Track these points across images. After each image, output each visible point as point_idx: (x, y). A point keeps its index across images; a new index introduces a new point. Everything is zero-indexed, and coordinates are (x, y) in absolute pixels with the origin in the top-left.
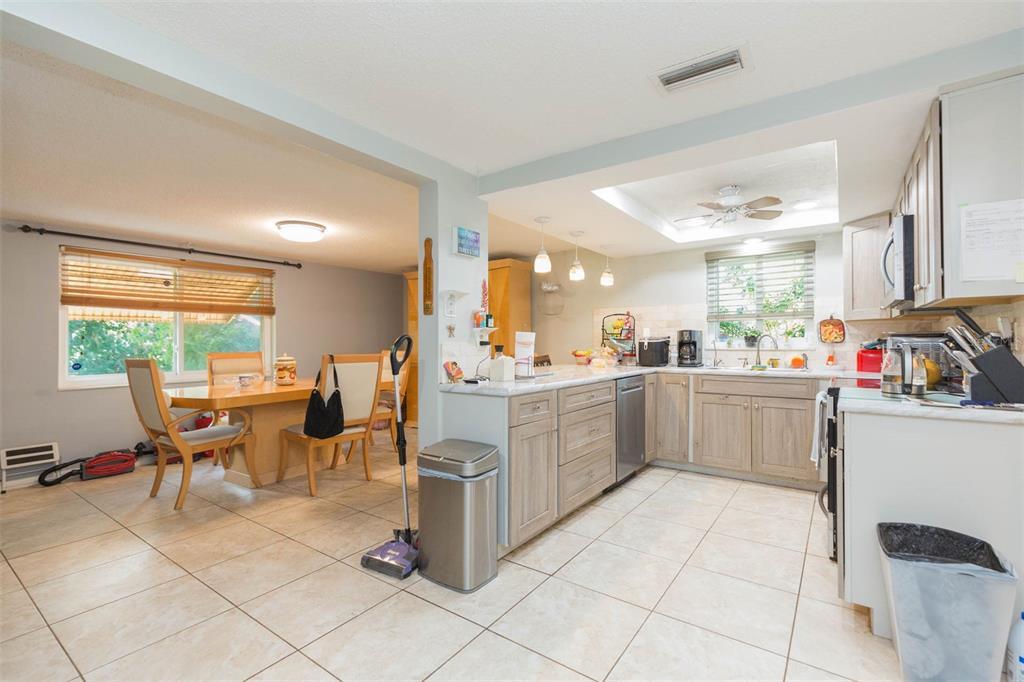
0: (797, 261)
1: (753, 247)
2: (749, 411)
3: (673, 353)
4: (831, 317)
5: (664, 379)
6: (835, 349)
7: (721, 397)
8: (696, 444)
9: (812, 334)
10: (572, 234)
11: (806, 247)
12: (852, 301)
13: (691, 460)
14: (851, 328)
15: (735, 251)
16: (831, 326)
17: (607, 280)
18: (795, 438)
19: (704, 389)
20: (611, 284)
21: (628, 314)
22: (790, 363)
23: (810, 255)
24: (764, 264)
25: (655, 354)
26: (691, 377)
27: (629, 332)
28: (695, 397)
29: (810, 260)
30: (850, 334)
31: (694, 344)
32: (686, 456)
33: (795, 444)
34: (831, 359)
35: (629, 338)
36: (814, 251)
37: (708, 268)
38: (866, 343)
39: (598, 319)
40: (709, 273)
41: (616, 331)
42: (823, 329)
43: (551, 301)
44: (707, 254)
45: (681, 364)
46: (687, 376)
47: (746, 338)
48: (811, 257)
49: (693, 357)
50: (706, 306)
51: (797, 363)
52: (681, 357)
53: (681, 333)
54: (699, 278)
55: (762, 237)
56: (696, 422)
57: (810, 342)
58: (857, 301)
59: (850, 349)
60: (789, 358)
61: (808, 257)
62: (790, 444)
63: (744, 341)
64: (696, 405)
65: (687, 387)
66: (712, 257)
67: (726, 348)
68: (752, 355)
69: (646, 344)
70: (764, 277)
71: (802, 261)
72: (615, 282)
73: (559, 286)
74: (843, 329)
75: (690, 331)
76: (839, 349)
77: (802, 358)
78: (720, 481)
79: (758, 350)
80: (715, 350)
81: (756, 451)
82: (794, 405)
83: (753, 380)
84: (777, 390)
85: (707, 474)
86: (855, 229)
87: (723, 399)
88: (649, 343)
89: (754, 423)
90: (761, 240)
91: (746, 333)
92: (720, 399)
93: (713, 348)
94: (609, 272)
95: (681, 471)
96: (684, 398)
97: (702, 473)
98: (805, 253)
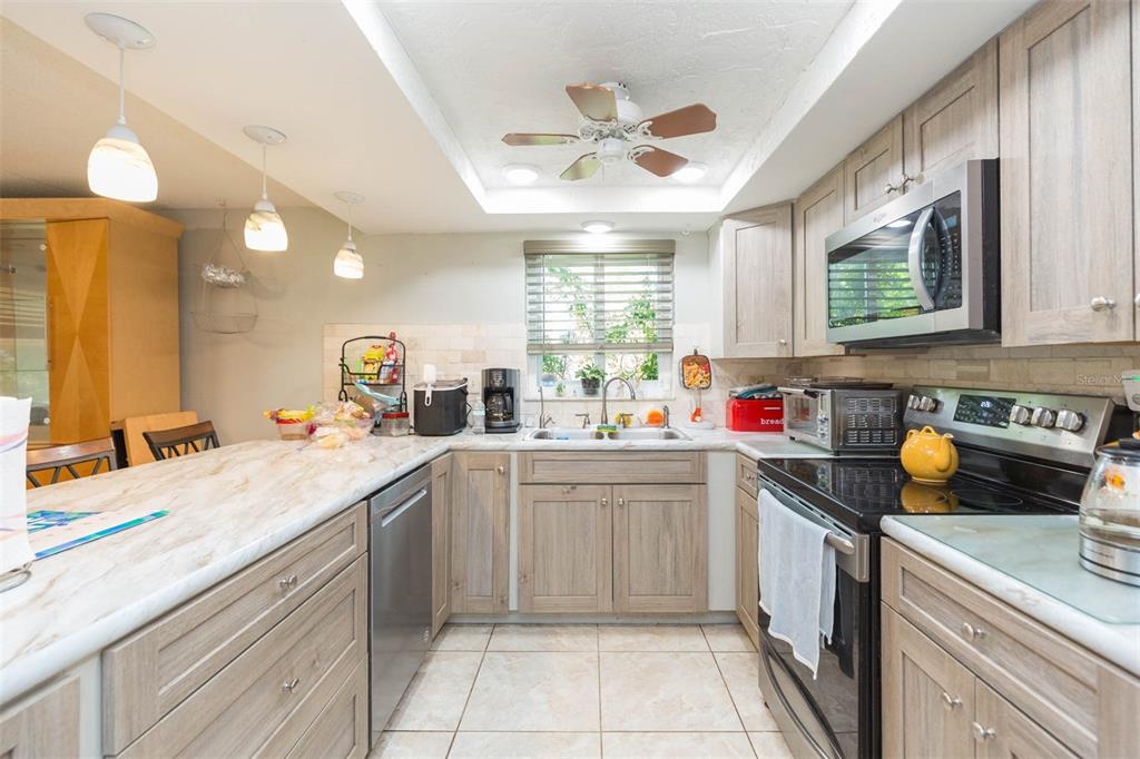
0: (649, 268)
1: (599, 239)
2: (608, 510)
3: (477, 410)
4: (696, 352)
5: (464, 462)
6: (703, 397)
7: (565, 488)
8: (523, 577)
9: (669, 373)
11: (662, 250)
12: (735, 329)
13: (513, 606)
14: (718, 368)
15: (570, 243)
16: (696, 365)
17: (348, 266)
18: (676, 547)
19: (537, 477)
20: (359, 275)
21: (392, 337)
22: (645, 419)
23: (667, 260)
24: (607, 269)
25: (443, 412)
26: (514, 456)
27: (395, 371)
28: (522, 494)
29: (667, 269)
30: (716, 377)
31: (511, 392)
32: (504, 602)
33: (675, 558)
34: (698, 413)
35: (394, 382)
36: (673, 254)
37: (528, 266)
38: (740, 390)
39: (332, 346)
40: (529, 275)
41: (369, 369)
42: (687, 368)
43: (230, 306)
44: (526, 243)
45: (490, 429)
46: (504, 455)
47: (584, 381)
48: (668, 264)
49: (510, 413)
50: (525, 329)
51: (658, 419)
52: (489, 417)
53: (489, 373)
54: (512, 281)
55: (612, 224)
56: (522, 538)
57: (666, 387)
58: (743, 329)
59: (718, 399)
60: (642, 412)
61: (665, 264)
62: (669, 559)
63: (581, 385)
64: (523, 506)
65: (506, 474)
66: (535, 251)
67: (555, 398)
68: (594, 408)
69: (429, 394)
70: (607, 288)
71: (654, 269)
72: (365, 271)
73: (247, 275)
74: (708, 370)
75: (504, 371)
76: (708, 397)
77: (661, 411)
78: (564, 640)
79: (605, 401)
80: (542, 401)
81: (620, 576)
82: (675, 495)
83: (614, 457)
84: (650, 471)
85: (539, 625)
86: (739, 224)
87: (568, 492)
88: (433, 392)
89: (617, 528)
90: (610, 229)
91: (584, 374)
92: (564, 493)
93: (539, 398)
94: (352, 251)
95: (495, 625)
96: (502, 494)
97: (531, 625)
98: (658, 258)
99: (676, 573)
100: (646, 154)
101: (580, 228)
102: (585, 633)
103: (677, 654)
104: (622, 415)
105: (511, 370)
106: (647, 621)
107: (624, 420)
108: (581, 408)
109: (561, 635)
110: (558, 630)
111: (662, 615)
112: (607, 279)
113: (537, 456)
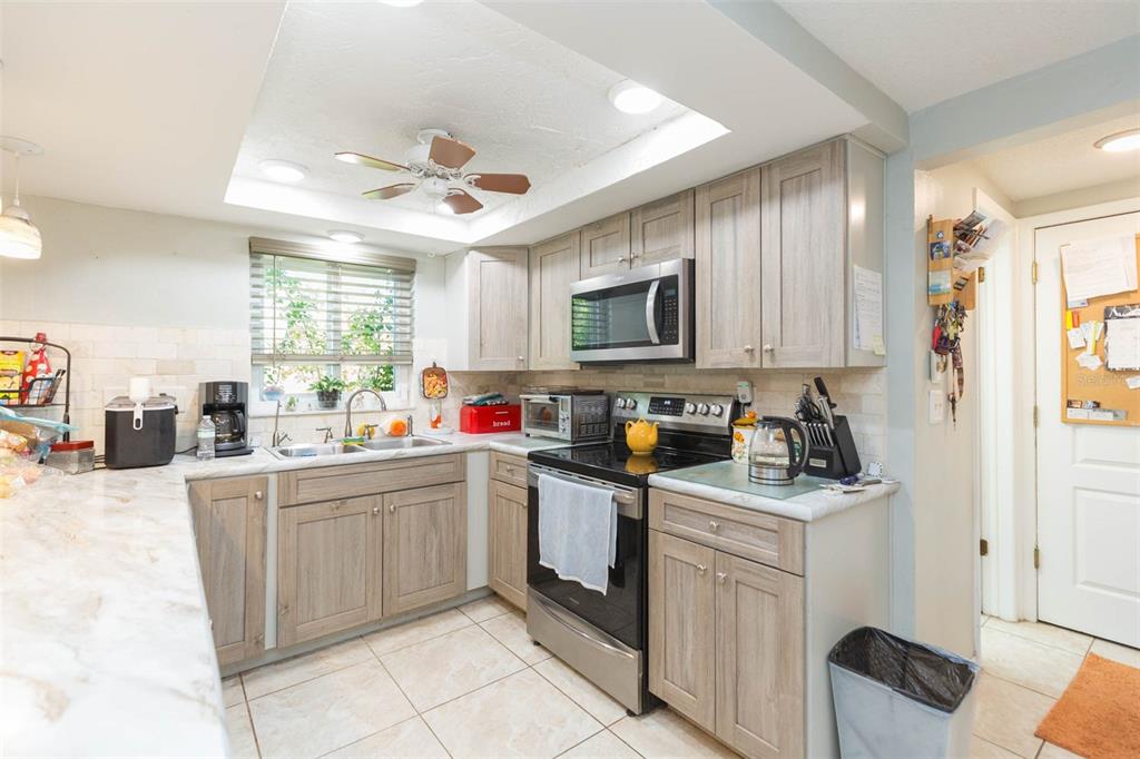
0: (383, 283)
1: (345, 249)
2: (379, 520)
4: (435, 364)
6: (440, 407)
7: (333, 505)
11: (403, 268)
12: (479, 345)
13: (269, 643)
15: (308, 247)
16: (435, 377)
18: (441, 542)
19: (303, 497)
21: (41, 339)
23: (406, 277)
26: (273, 478)
28: (281, 516)
29: (406, 285)
30: (452, 387)
31: (242, 408)
32: (259, 642)
33: (440, 552)
34: (438, 420)
36: (413, 272)
37: (254, 266)
38: (475, 398)
40: (253, 276)
41: (4, 385)
42: (427, 380)
44: (252, 239)
47: (321, 394)
48: (408, 281)
49: (240, 433)
50: (249, 336)
51: (399, 430)
52: (218, 439)
53: (213, 388)
55: (361, 235)
56: (283, 565)
57: (405, 396)
58: (486, 346)
59: (452, 407)
60: (386, 423)
61: (402, 281)
62: (434, 553)
63: (316, 398)
65: (263, 500)
67: (288, 411)
68: (336, 420)
69: (138, 415)
70: (343, 298)
71: (392, 284)
74: (445, 381)
76: (444, 406)
77: (406, 422)
78: (334, 660)
79: (349, 413)
80: (277, 417)
81: (390, 580)
82: (441, 494)
85: (296, 657)
86: (485, 257)
87: (337, 508)
88: (144, 412)
89: (387, 536)
90: (359, 240)
91: (321, 386)
92: (332, 510)
93: (274, 413)
96: (258, 522)
97: (287, 660)
98: (394, 274)
99: (440, 565)
101: (325, 234)
102: (355, 647)
103: (450, 635)
104: (368, 427)
105: (241, 384)
106: (410, 618)
107: (369, 431)
108: (320, 422)
109: (328, 657)
110: (322, 654)
111: (422, 609)
112: (344, 289)
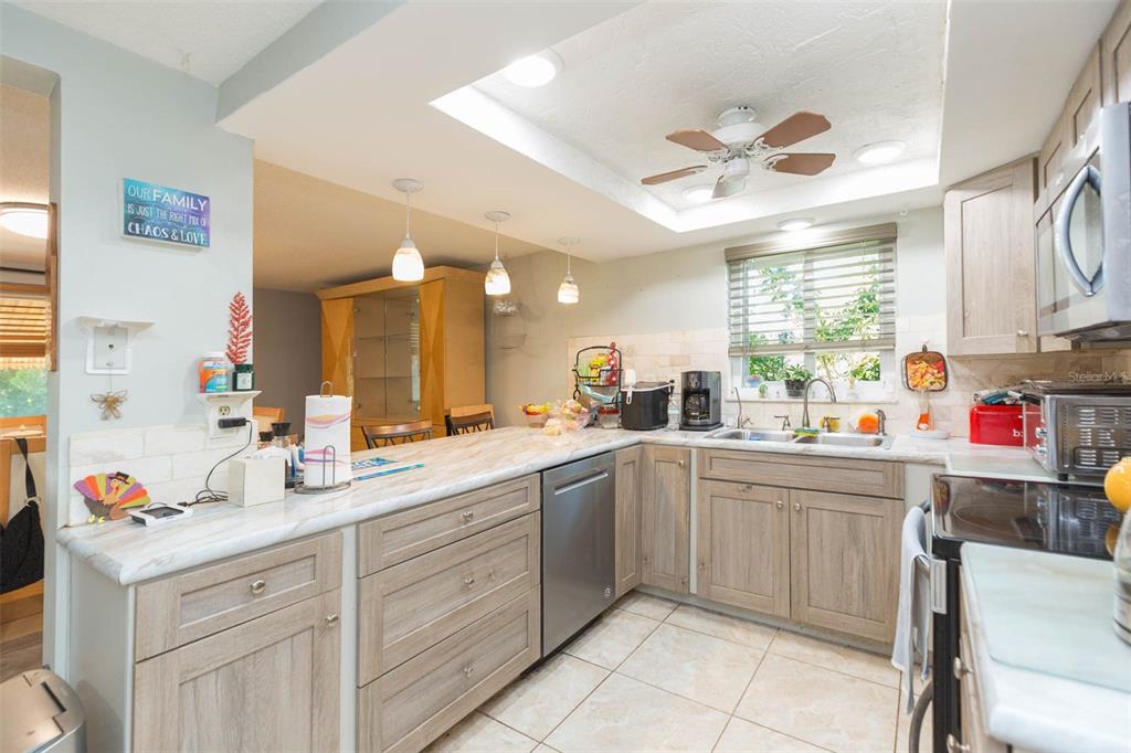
0: (869, 257)
1: (798, 236)
2: (785, 514)
3: (674, 409)
4: (925, 349)
5: (652, 455)
6: (931, 401)
7: (741, 487)
8: (701, 564)
9: (893, 375)
10: (488, 217)
11: (882, 235)
12: (962, 321)
13: (693, 590)
14: (957, 366)
15: (768, 244)
16: (924, 364)
17: (568, 295)
18: (864, 563)
19: (715, 473)
20: (575, 300)
21: (613, 346)
22: (856, 425)
23: (888, 246)
24: (816, 265)
25: (646, 410)
26: (694, 451)
27: (614, 374)
28: (700, 485)
29: (888, 256)
30: (956, 377)
31: (706, 393)
32: (686, 583)
33: (863, 576)
34: (924, 419)
35: (613, 384)
36: (896, 238)
37: (731, 272)
38: (984, 393)
39: (572, 354)
40: (731, 280)
41: (594, 373)
42: (912, 368)
44: (727, 251)
45: (685, 426)
46: (686, 450)
47: (788, 382)
48: (891, 250)
49: (705, 412)
50: (728, 333)
51: (873, 426)
52: (685, 413)
53: (687, 375)
54: (716, 288)
55: (810, 220)
56: (701, 528)
57: (888, 390)
58: (971, 320)
59: (958, 403)
60: (854, 416)
61: (885, 251)
62: (855, 576)
63: (784, 387)
64: (701, 499)
65: (687, 468)
66: (737, 256)
67: (757, 399)
68: (795, 410)
69: (630, 395)
71: (876, 257)
72: (579, 297)
73: (520, 306)
74: (943, 369)
75: (700, 373)
76: (938, 401)
77: (876, 417)
78: (738, 633)
79: (806, 403)
80: (739, 402)
81: (798, 583)
82: (863, 507)
83: (793, 461)
84: (833, 479)
85: (720, 614)
86: (965, 195)
87: (744, 491)
88: (633, 393)
89: (794, 534)
90: (810, 224)
91: (788, 375)
92: (739, 491)
93: (737, 404)
94: (570, 282)
95: (681, 604)
96: (683, 486)
97: (713, 612)
98: (880, 244)
99: (864, 592)
100: (780, 162)
101: (775, 228)
102: (762, 633)
103: (853, 679)
104: (826, 419)
105: (706, 373)
106: (835, 639)
107: (830, 424)
108: (783, 410)
109: (736, 627)
110: (736, 622)
111: (854, 637)
112: (816, 275)
113: (713, 453)
